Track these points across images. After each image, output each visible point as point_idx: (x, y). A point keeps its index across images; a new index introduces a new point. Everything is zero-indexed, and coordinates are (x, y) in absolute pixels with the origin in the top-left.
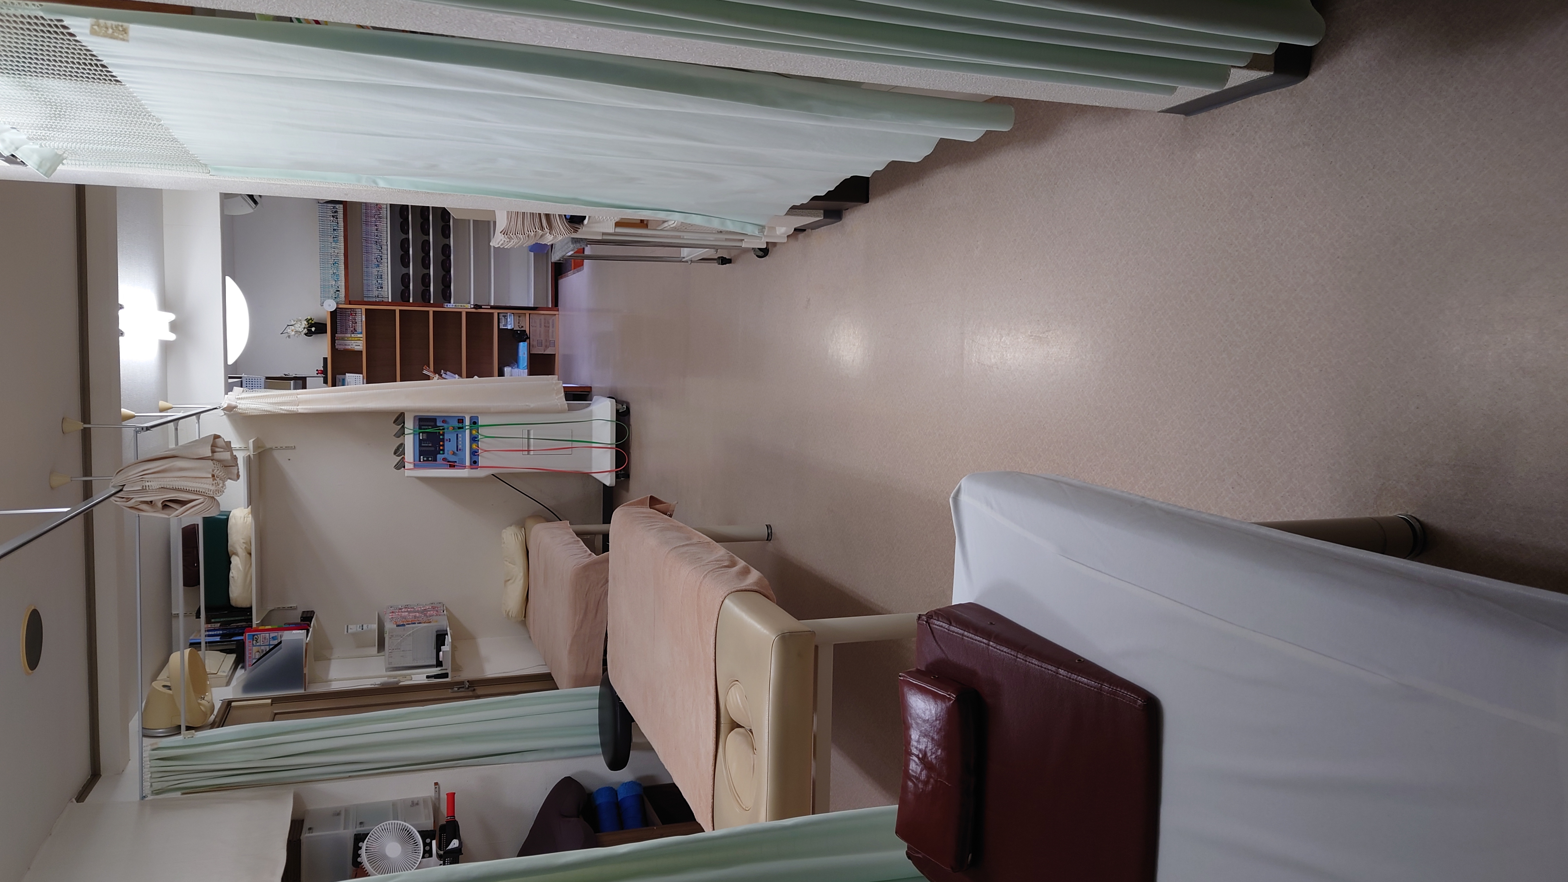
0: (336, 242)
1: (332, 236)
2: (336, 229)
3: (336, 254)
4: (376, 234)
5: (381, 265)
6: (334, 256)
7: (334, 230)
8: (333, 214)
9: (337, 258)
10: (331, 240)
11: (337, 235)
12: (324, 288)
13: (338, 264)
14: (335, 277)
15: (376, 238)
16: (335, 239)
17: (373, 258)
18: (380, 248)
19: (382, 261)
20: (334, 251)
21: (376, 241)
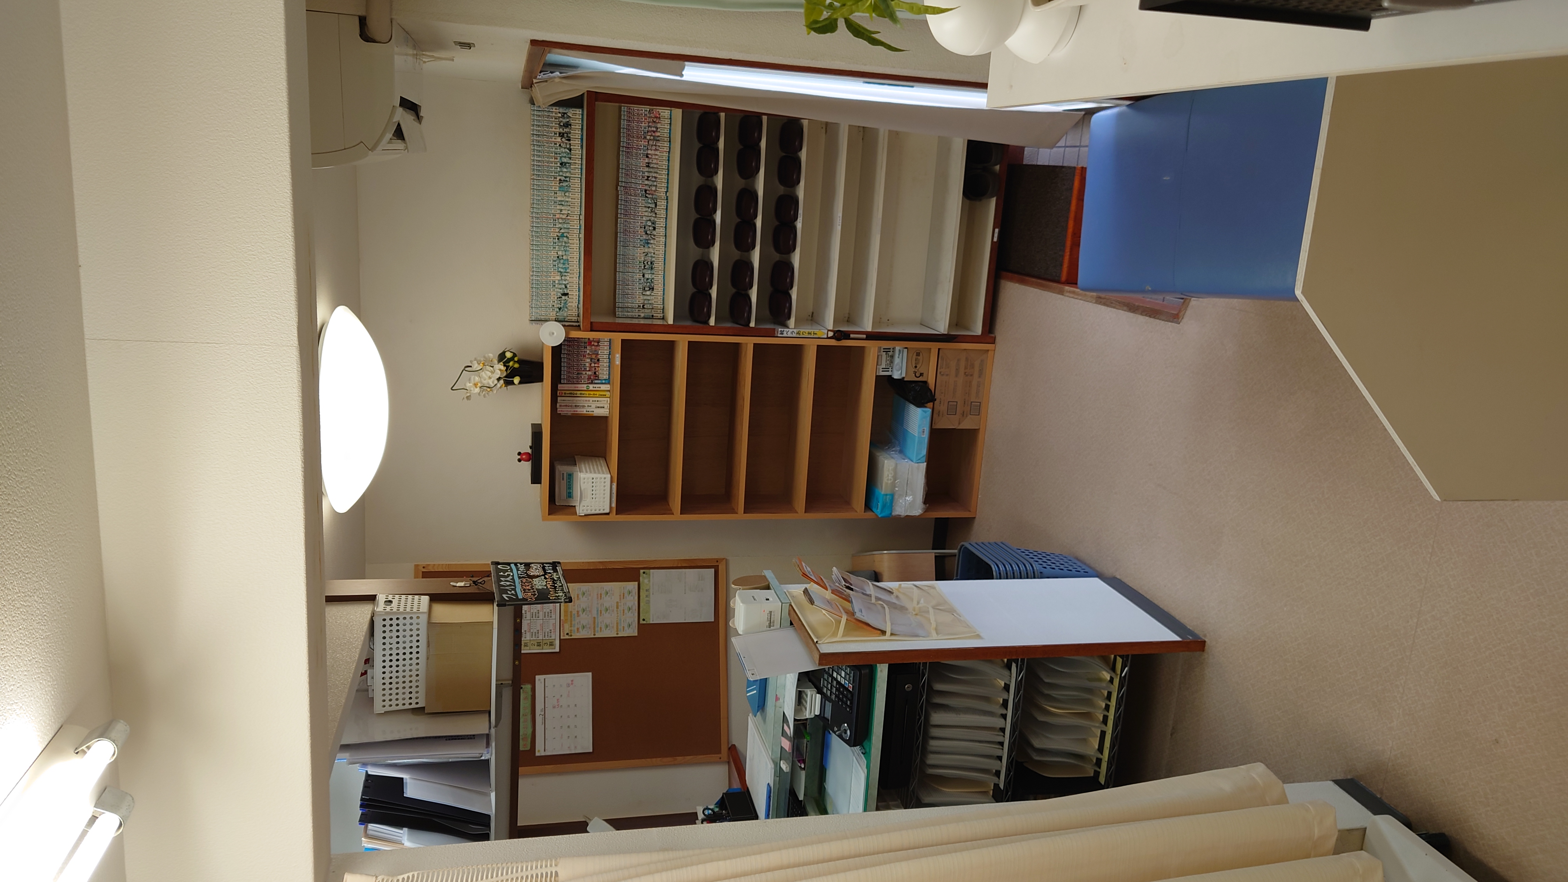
0: (565, 190)
1: (558, 178)
2: (566, 163)
3: (564, 217)
4: (646, 174)
5: (652, 242)
6: (561, 221)
7: (561, 164)
8: (561, 130)
9: (565, 226)
10: (555, 185)
11: (568, 175)
12: (537, 288)
13: (567, 237)
14: (561, 266)
15: (646, 182)
16: (565, 184)
17: (637, 226)
18: (653, 206)
19: (654, 233)
20: (561, 210)
21: (646, 191)
